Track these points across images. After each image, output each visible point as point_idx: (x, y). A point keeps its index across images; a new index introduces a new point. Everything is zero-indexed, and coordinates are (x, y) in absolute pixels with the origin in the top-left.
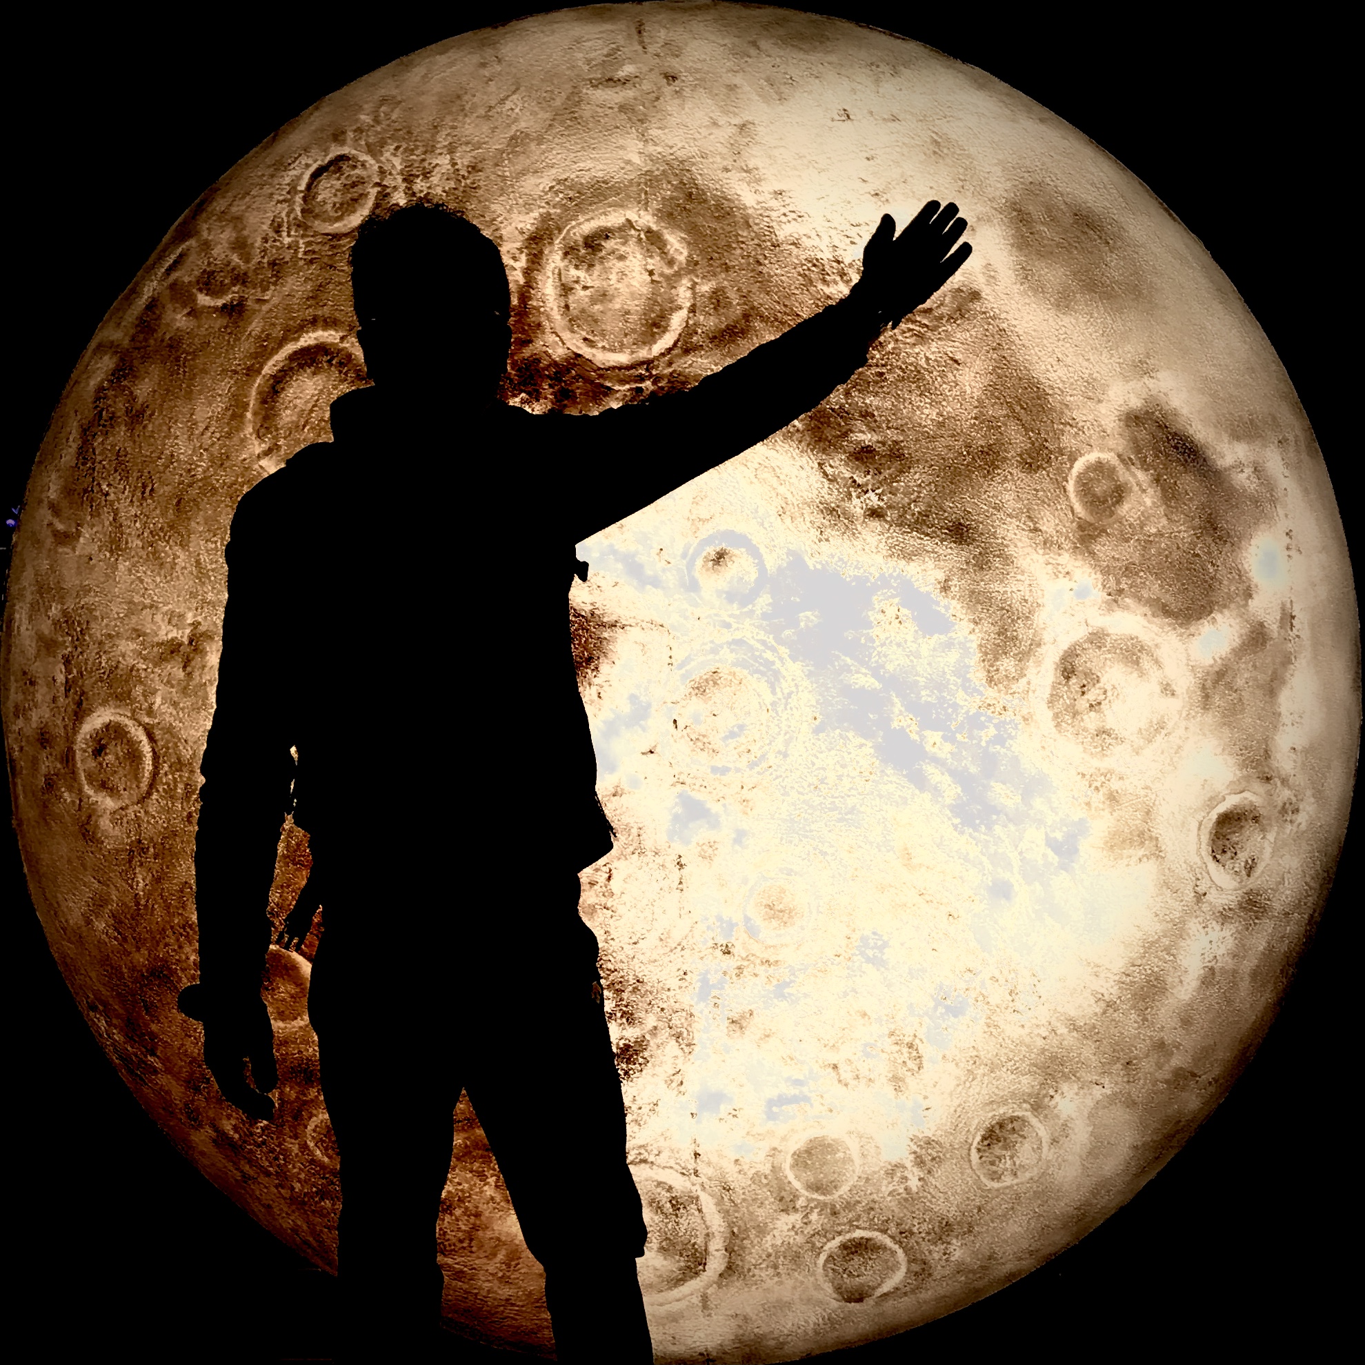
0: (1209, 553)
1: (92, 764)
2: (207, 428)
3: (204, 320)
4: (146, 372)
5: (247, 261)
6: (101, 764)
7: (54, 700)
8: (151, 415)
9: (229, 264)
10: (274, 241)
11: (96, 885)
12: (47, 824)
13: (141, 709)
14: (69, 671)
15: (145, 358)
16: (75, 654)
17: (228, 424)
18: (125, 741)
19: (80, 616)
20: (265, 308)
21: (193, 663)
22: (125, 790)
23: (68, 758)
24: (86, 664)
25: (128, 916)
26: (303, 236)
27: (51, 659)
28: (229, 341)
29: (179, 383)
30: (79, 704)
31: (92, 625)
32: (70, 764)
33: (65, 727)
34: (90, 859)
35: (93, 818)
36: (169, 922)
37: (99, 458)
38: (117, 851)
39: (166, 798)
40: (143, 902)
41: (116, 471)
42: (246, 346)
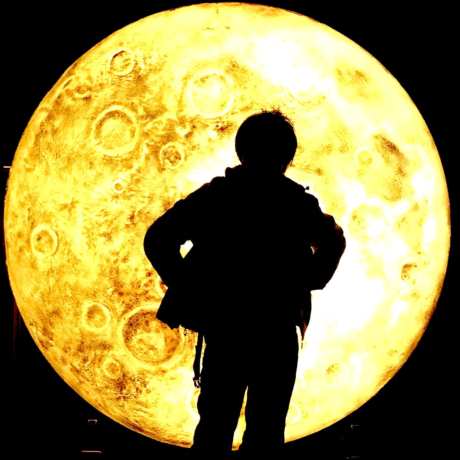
0: (400, 179)
1: (36, 243)
2: (78, 136)
3: (77, 102)
4: (58, 118)
5: (92, 83)
6: (39, 243)
7: (24, 222)
8: (60, 131)
9: (85, 84)
10: (101, 77)
11: (36, 283)
12: (19, 263)
13: (54, 225)
14: (30, 213)
15: (58, 113)
16: (32, 208)
17: (85, 135)
18: (48, 236)
19: (34, 195)
20: (98, 98)
21: (71, 211)
22: (47, 251)
23: (28, 241)
24: (36, 210)
25: (46, 293)
26: (110, 76)
27: (24, 209)
28: (86, 109)
29: (69, 121)
30: (33, 224)
31: (38, 198)
32: (29, 243)
33: (28, 231)
34: (34, 274)
35: (36, 261)
36: (60, 295)
37: (41, 145)
38: (44, 272)
39: (61, 254)
40: (52, 289)
41: (47, 149)
42: (91, 111)
